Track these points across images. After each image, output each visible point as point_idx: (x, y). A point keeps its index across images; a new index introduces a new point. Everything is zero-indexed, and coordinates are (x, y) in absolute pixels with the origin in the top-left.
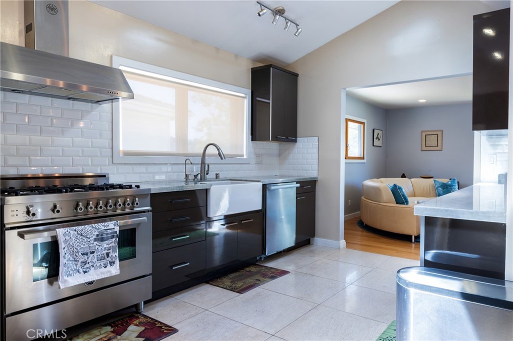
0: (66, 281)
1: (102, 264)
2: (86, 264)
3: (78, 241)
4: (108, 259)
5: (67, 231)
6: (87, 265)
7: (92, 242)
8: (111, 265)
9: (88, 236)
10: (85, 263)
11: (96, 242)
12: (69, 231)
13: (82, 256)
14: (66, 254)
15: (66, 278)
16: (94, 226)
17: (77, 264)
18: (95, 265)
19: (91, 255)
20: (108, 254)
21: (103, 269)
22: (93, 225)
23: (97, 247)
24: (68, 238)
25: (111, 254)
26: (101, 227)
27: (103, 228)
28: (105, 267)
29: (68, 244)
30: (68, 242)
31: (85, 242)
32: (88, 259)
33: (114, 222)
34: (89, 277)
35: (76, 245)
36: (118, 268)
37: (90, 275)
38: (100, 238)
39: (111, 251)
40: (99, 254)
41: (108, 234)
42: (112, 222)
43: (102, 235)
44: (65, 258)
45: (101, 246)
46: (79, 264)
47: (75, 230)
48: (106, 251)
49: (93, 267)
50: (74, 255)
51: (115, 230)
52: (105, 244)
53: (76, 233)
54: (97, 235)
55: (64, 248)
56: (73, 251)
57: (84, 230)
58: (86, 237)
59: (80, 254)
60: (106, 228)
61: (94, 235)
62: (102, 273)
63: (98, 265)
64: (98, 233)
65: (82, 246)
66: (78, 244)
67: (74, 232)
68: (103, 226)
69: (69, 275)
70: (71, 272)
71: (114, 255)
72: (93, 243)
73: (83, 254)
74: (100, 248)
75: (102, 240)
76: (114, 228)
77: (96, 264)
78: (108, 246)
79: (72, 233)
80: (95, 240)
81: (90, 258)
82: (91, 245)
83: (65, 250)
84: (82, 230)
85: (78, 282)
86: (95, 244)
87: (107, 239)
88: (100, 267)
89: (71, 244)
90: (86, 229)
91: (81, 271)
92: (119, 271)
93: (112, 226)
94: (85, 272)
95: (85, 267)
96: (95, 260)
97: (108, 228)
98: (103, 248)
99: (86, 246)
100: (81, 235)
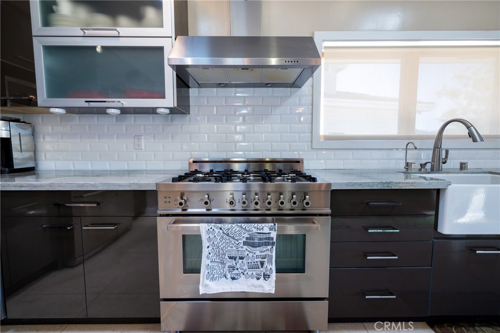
0: (206, 286)
1: (254, 273)
2: (234, 270)
3: (224, 241)
4: (262, 269)
5: (211, 228)
6: (236, 272)
7: (242, 245)
8: (265, 279)
9: (236, 238)
10: (233, 268)
11: (245, 247)
12: (213, 228)
13: (230, 260)
14: (210, 253)
15: (208, 282)
16: (244, 227)
17: (224, 267)
18: (245, 273)
19: (240, 261)
20: (262, 264)
21: (255, 281)
22: (243, 225)
23: (247, 253)
24: (212, 236)
25: (266, 264)
26: (253, 229)
27: (255, 230)
28: (258, 279)
29: (212, 243)
30: (212, 242)
31: (232, 244)
32: (236, 264)
33: (270, 224)
34: (237, 285)
35: (222, 246)
36: (274, 284)
37: (239, 283)
38: (250, 243)
39: (266, 260)
40: (250, 261)
41: (261, 239)
42: (267, 225)
43: (253, 239)
44: (208, 258)
45: (252, 253)
46: (226, 268)
47: (221, 229)
48: (260, 260)
49: (244, 274)
50: (221, 256)
51: (272, 235)
52: (258, 251)
53: (221, 231)
54: (247, 238)
55: (208, 247)
56: (219, 252)
57: (230, 230)
58: (233, 238)
59: (227, 257)
60: (259, 231)
61: (243, 237)
62: (253, 285)
63: (250, 273)
64: (249, 236)
65: (229, 248)
66: (224, 244)
67: (219, 230)
68: (255, 227)
69: (213, 279)
70: (215, 276)
71: (269, 267)
72: (242, 247)
73: (230, 258)
74: (251, 255)
75: (253, 245)
76: (270, 233)
77: (247, 272)
78: (261, 254)
79: (217, 231)
80: (245, 243)
81: (238, 264)
82: (240, 249)
83: (210, 249)
85: (223, 289)
86: (244, 249)
87: (260, 245)
88: (252, 276)
89: (216, 243)
90: (234, 229)
91: (229, 276)
92: (274, 289)
93: (266, 230)
94: (233, 279)
95: (233, 273)
96: (246, 267)
97: (261, 231)
98: (255, 255)
99: (234, 248)
100: (228, 235)
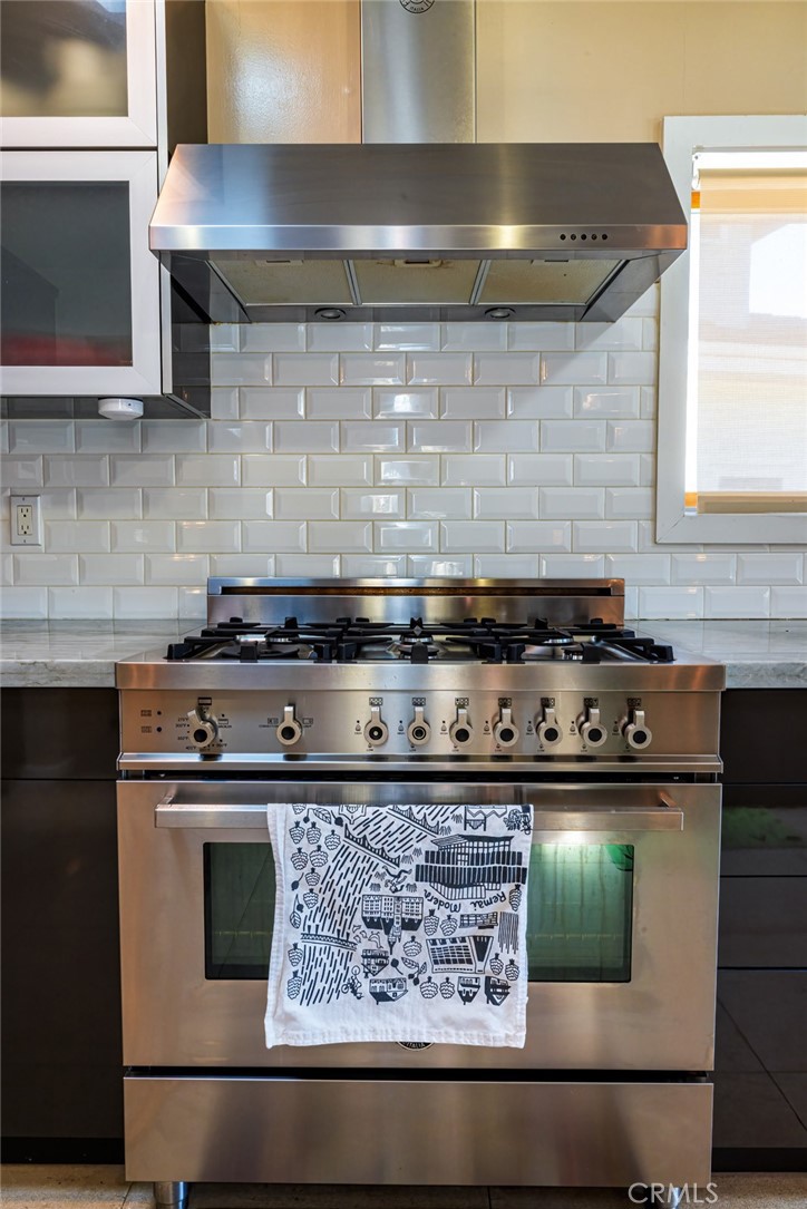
0: (288, 1019)
1: (454, 978)
2: (383, 965)
3: (349, 864)
4: (480, 965)
5: (306, 820)
6: (389, 973)
7: (411, 879)
8: (490, 998)
9: (393, 855)
10: (378, 960)
11: (423, 886)
12: (313, 818)
13: (369, 931)
14: (300, 908)
15: (292, 1006)
16: (420, 817)
17: (350, 957)
18: (423, 978)
19: (406, 935)
20: (482, 946)
21: (455, 1006)
22: (415, 809)
23: (432, 905)
24: (308, 848)
25: (494, 947)
26: (451, 823)
27: (457, 828)
28: (467, 999)
29: (307, 870)
30: (309, 866)
31: (378, 875)
32: (391, 945)
33: (510, 808)
34: (395, 1020)
35: (343, 882)
36: (522, 1018)
37: (400, 1013)
38: (441, 871)
39: (494, 933)
40: (439, 935)
41: (476, 858)
42: (500, 810)
43: (450, 858)
44: (294, 925)
45: (447, 906)
46: (357, 960)
47: (339, 822)
48: (475, 931)
49: (416, 982)
50: (337, 917)
51: (515, 847)
52: (466, 901)
53: (340, 831)
54: (430, 856)
55: (295, 885)
56: (332, 902)
57: (372, 828)
58: (382, 854)
59: (358, 920)
60: (470, 832)
61: (417, 852)
62: (449, 1021)
63: (438, 979)
64: (436, 848)
65: (367, 890)
66: (350, 877)
67: (334, 826)
68: (457, 818)
69: (310, 997)
70: (319, 986)
71: (505, 958)
72: (412, 887)
73: (371, 923)
74: (442, 914)
75: (451, 880)
76: (509, 839)
77: (429, 973)
78: (479, 911)
79: (326, 828)
80: (422, 874)
81: (398, 947)
82: (405, 892)
83: (303, 889)
84: (366, 824)
85: (347, 1032)
86: (419, 893)
87: (473, 880)
88: (445, 990)
89: (321, 871)
90: (384, 824)
91: (365, 987)
92: (523, 1034)
93: (497, 827)
94: (380, 997)
95: (381, 976)
96: (424, 957)
97: (479, 832)
98: (456, 916)
99: (385, 891)
100: (363, 843)
